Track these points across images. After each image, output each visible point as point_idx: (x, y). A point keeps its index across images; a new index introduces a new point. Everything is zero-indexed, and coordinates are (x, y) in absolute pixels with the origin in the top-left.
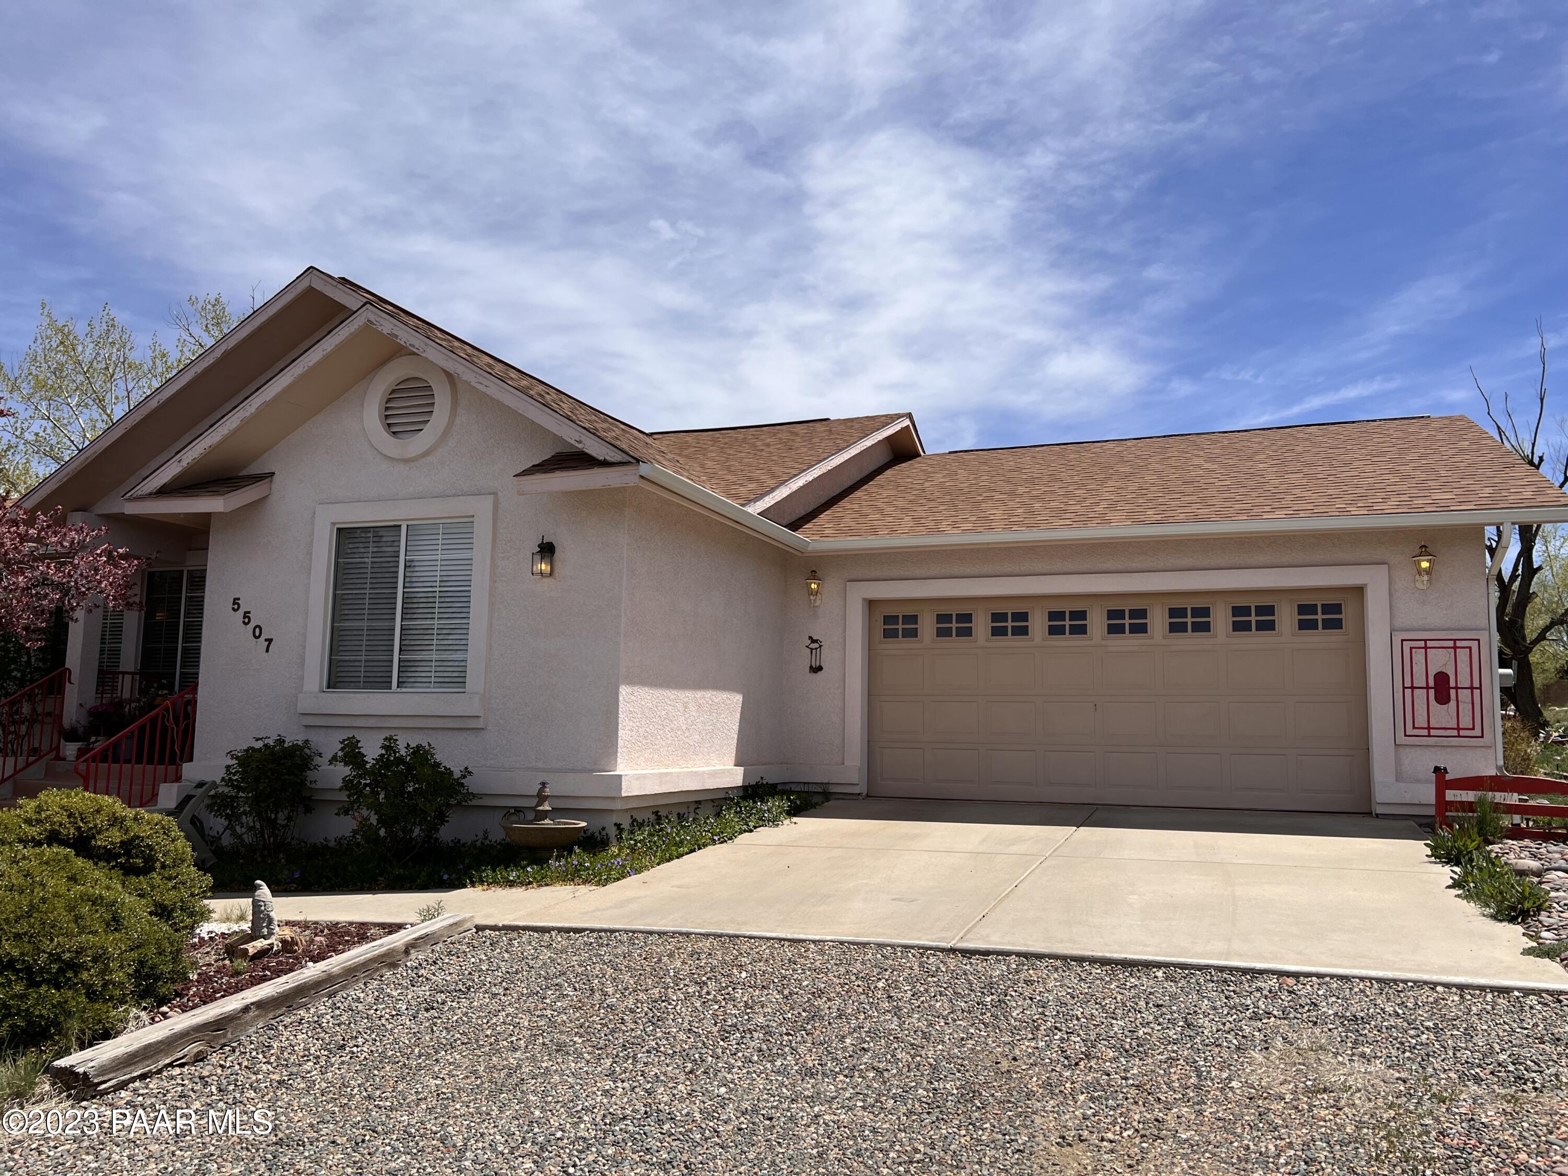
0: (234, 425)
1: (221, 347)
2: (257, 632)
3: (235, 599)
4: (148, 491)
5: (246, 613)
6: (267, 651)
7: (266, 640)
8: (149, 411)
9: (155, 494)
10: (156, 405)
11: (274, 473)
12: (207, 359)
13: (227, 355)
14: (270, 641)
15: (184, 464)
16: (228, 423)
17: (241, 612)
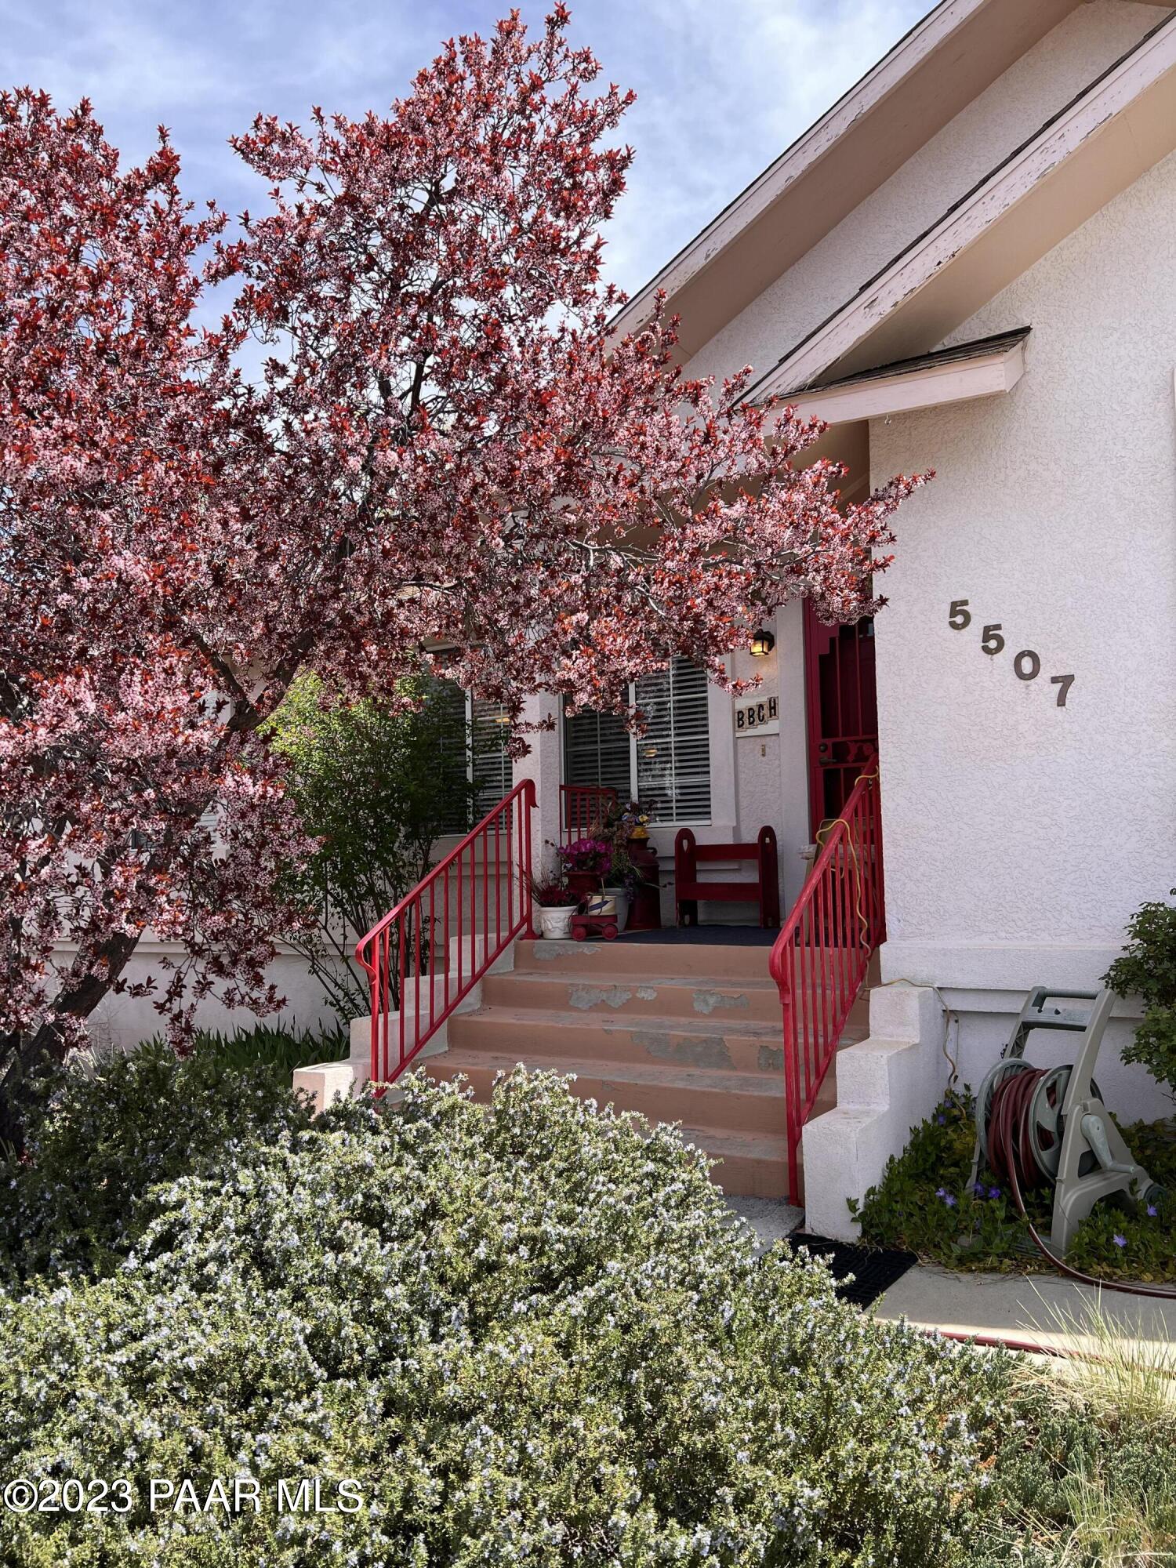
0: (1020, 192)
1: (843, 114)
2: (1028, 665)
3: (954, 604)
4: (795, 384)
5: (987, 629)
6: (1061, 701)
7: (1054, 680)
8: (688, 276)
9: (810, 387)
10: (703, 263)
11: (1027, 330)
12: (813, 144)
13: (859, 127)
14: (1066, 681)
15: (885, 307)
16: (1000, 193)
17: (975, 630)
